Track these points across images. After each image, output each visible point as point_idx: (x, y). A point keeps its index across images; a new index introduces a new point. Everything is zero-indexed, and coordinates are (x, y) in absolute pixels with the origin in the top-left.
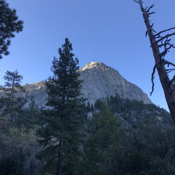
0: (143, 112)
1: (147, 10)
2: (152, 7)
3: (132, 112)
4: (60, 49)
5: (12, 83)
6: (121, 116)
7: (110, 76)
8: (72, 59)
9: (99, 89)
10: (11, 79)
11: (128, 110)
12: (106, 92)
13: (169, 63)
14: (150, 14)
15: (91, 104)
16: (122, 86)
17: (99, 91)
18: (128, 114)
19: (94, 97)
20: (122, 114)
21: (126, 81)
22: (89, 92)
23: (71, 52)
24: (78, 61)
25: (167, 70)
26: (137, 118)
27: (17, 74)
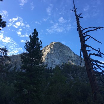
0: (85, 73)
1: (78, 16)
2: (81, 14)
3: (78, 73)
4: (30, 35)
5: (2, 55)
6: (71, 76)
7: (65, 51)
8: (38, 41)
9: (58, 59)
10: (2, 52)
11: (75, 72)
12: (62, 61)
13: (89, 47)
14: (80, 18)
15: (53, 68)
16: (72, 57)
17: (58, 60)
18: (75, 75)
19: (54, 64)
20: (72, 74)
21: (75, 54)
22: (52, 60)
23: (37, 37)
24: (42, 43)
25: (88, 51)
26: (81, 77)
27: (5, 49)
